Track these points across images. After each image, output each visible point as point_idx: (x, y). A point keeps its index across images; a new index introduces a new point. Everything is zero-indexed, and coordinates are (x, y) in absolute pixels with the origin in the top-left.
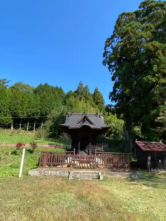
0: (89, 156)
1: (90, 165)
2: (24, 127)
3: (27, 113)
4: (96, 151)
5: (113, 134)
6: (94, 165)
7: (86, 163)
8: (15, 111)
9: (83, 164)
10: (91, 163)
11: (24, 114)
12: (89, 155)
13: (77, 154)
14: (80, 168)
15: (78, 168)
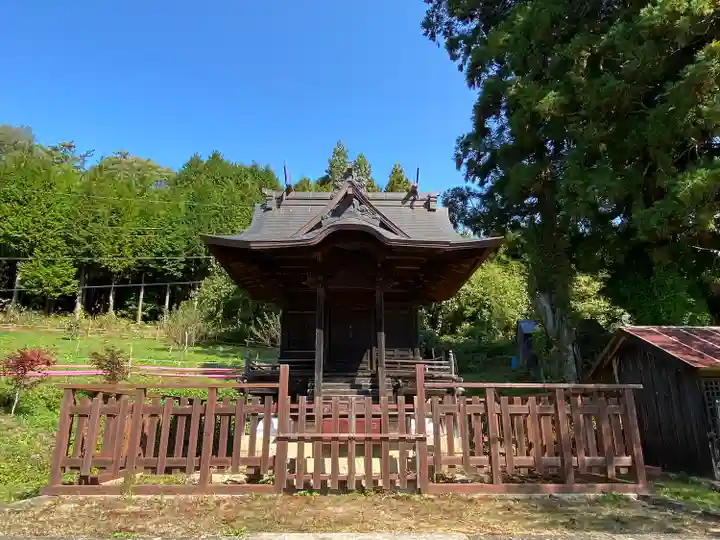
0: (377, 409)
1: (388, 466)
2: (125, 307)
3: (135, 254)
4: (420, 378)
5: (466, 325)
6: (412, 466)
7: (360, 451)
8: (88, 246)
9: (343, 462)
10: (395, 454)
11: (122, 256)
12: (376, 400)
13: (303, 399)
14: (324, 490)
15: (307, 487)
